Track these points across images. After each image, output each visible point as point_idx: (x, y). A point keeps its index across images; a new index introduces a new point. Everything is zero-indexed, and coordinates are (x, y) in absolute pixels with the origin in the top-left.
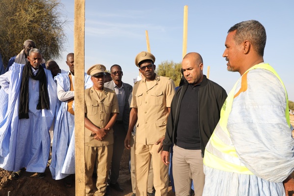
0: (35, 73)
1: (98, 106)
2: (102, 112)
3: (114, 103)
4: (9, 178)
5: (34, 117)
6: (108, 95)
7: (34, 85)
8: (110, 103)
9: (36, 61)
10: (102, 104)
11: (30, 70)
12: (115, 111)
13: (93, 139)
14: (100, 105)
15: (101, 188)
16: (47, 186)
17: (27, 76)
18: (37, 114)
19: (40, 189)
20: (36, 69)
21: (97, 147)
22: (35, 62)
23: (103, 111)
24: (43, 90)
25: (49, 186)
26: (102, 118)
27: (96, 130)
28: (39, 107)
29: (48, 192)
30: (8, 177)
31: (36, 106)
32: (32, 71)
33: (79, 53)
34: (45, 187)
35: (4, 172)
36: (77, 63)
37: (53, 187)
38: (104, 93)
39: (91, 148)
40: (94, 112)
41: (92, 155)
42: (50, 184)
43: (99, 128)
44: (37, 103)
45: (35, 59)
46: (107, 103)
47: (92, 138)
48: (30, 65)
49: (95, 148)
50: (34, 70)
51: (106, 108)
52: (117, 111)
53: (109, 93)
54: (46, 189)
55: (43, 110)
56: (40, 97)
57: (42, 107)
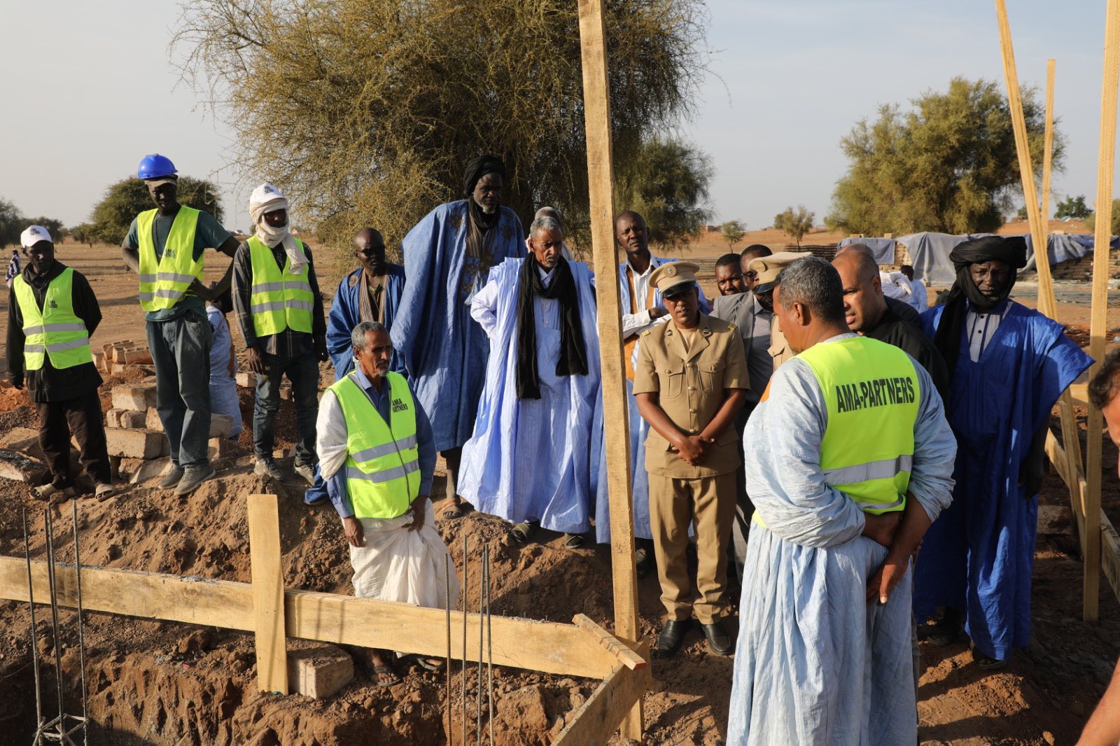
0: (547, 282)
1: (684, 372)
2: (694, 389)
3: (730, 361)
4: (502, 541)
5: (551, 395)
6: (713, 339)
7: (547, 314)
8: (715, 362)
9: (552, 249)
10: (694, 367)
11: (534, 275)
12: (734, 384)
13: (676, 459)
14: (689, 371)
15: (708, 593)
16: (583, 571)
17: (529, 291)
18: (558, 389)
19: (567, 577)
20: (547, 270)
21: (687, 480)
22: (548, 254)
23: (697, 386)
24: (571, 325)
25: (588, 573)
26: (694, 406)
27: (677, 439)
28: (563, 370)
29: (585, 587)
30: (500, 539)
31: (554, 368)
32: (539, 276)
33: (604, 268)
34: (578, 574)
35: (492, 527)
36: (602, 291)
37: (596, 575)
38: (700, 336)
39: (670, 482)
40: (675, 388)
41: (675, 500)
42: (590, 567)
43: (685, 433)
44: (556, 360)
45: (548, 246)
46: (708, 363)
47: (673, 456)
48: (535, 260)
49: (683, 483)
50: (544, 274)
51: (706, 378)
52: (739, 383)
53: (715, 335)
54: (579, 579)
55: (572, 377)
56: (564, 343)
57: (571, 369)
